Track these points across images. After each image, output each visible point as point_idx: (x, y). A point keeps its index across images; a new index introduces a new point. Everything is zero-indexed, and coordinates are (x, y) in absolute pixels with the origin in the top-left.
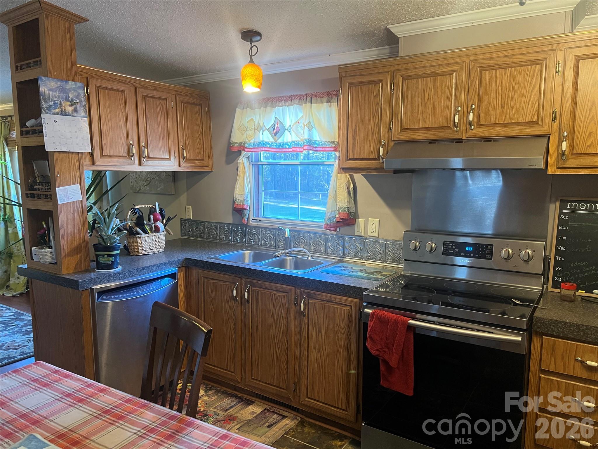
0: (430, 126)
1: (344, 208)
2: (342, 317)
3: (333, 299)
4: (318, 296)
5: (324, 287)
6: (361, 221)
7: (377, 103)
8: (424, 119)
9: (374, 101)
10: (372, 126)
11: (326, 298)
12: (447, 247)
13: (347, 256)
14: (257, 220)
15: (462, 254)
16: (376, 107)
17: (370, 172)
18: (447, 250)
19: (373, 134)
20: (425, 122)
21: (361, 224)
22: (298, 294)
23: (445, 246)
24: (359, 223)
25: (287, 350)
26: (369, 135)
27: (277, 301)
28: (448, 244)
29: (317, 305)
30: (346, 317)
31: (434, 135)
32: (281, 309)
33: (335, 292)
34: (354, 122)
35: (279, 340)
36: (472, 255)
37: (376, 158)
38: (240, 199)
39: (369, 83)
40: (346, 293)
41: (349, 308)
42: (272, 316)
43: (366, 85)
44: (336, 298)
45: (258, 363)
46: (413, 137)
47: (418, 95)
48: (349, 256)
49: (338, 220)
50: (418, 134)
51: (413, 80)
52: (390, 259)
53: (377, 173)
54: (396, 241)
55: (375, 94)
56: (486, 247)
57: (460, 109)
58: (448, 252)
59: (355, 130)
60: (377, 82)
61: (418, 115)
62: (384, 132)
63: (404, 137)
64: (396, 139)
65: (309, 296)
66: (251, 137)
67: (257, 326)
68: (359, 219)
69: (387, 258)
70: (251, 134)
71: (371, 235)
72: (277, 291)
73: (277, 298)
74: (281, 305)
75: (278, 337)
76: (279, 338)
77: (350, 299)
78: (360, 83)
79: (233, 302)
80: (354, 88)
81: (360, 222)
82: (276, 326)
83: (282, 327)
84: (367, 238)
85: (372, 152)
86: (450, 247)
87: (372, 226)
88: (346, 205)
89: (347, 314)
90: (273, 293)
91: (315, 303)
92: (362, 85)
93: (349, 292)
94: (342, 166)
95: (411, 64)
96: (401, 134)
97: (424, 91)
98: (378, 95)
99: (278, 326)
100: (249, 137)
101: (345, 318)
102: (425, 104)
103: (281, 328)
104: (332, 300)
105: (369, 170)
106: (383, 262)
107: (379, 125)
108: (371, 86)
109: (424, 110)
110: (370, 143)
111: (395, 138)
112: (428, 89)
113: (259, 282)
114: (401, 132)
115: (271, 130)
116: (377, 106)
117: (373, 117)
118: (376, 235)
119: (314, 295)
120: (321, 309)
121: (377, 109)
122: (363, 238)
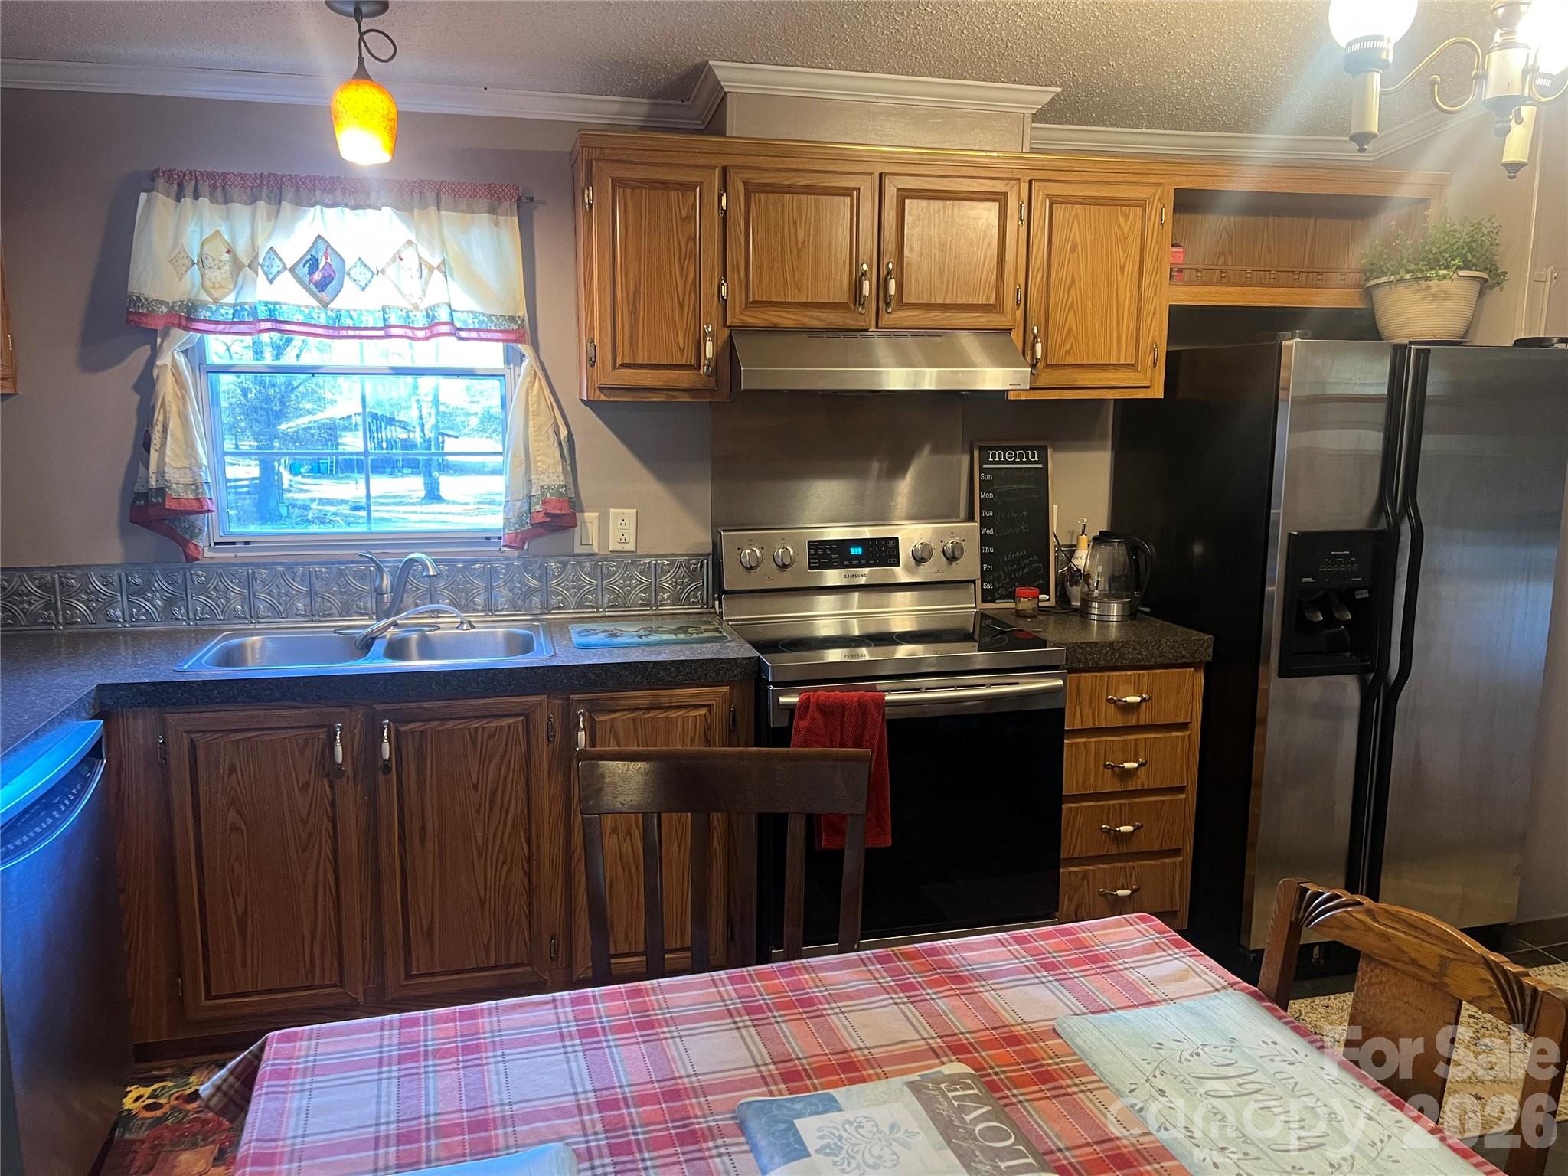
0: (809, 300)
1: (558, 488)
2: (691, 734)
3: (663, 700)
4: (622, 702)
5: (640, 676)
6: (590, 517)
7: (690, 236)
8: (796, 284)
9: (683, 234)
10: (680, 290)
11: (646, 703)
12: (816, 553)
13: (553, 609)
14: (234, 543)
15: (846, 563)
16: (687, 244)
17: (675, 397)
18: (815, 559)
19: (682, 306)
20: (799, 290)
21: (589, 525)
22: (556, 713)
23: (812, 552)
24: (585, 522)
25: (529, 861)
26: (673, 311)
27: (491, 743)
28: (816, 545)
29: (619, 725)
30: (699, 733)
31: (818, 319)
32: (506, 761)
33: (670, 682)
34: (631, 276)
35: (501, 845)
36: (863, 562)
37: (693, 363)
38: (182, 481)
39: (665, 185)
40: (699, 679)
41: (703, 711)
42: (476, 787)
43: (660, 189)
44: (671, 696)
45: (430, 928)
46: (775, 320)
47: (783, 229)
48: (559, 608)
49: (541, 518)
50: (785, 315)
51: (770, 195)
52: (666, 600)
53: (692, 398)
54: (681, 555)
55: (684, 213)
56: (885, 543)
57: (865, 267)
58: (819, 562)
59: (634, 294)
60: (688, 188)
61: (784, 273)
62: (709, 308)
63: (754, 319)
64: (736, 322)
65: (594, 708)
66: (221, 286)
67: (423, 829)
68: (583, 512)
69: (659, 598)
70: (219, 279)
71: (619, 547)
72: (488, 717)
73: (491, 736)
74: (505, 751)
75: (499, 836)
76: (502, 839)
77: (707, 690)
78: (642, 181)
79: (325, 781)
80: (628, 191)
81: (587, 520)
82: (491, 810)
83: (512, 809)
84: (606, 558)
85: (682, 351)
86: (820, 552)
87: (620, 527)
88: (561, 480)
89: (702, 726)
90: (476, 725)
91: (613, 721)
92: (649, 189)
93: (706, 674)
94: (603, 382)
95: (762, 158)
96: (747, 313)
97: (795, 223)
98: (690, 218)
99: (497, 809)
100: (214, 287)
101: (697, 735)
102: (799, 251)
103: (507, 811)
104: (660, 703)
105: (671, 393)
106: (651, 609)
107: (695, 287)
108: (673, 194)
109: (795, 265)
110: (675, 328)
111: (735, 320)
112: (803, 220)
113: (425, 705)
114: (746, 307)
115: (303, 271)
116: (691, 244)
117: (682, 268)
118: (631, 547)
119: (609, 702)
120: (632, 731)
121: (691, 251)
122: (598, 557)
